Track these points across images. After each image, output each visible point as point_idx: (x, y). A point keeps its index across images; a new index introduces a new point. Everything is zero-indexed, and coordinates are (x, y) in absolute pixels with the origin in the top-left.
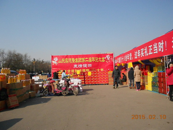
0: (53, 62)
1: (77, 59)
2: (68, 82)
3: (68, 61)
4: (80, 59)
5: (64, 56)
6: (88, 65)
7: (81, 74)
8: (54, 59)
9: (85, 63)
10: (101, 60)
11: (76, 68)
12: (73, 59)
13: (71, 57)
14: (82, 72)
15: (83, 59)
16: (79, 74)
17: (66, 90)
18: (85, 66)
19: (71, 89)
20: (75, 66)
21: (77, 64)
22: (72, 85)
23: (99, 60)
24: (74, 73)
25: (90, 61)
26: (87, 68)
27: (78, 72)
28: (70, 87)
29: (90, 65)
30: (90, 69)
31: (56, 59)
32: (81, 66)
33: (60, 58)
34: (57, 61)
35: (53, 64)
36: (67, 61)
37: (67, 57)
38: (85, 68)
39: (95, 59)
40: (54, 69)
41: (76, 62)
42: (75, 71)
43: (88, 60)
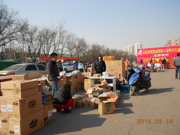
0: (139, 53)
1: (156, 50)
2: (153, 65)
3: (150, 52)
4: (159, 50)
5: (147, 49)
6: (166, 54)
7: (160, 61)
8: (139, 51)
9: (163, 53)
10: (177, 50)
11: (156, 57)
12: (154, 51)
13: (152, 49)
14: (160, 60)
15: (162, 50)
16: (158, 61)
17: (153, 69)
18: (163, 55)
19: (155, 69)
20: (155, 55)
21: (157, 54)
22: (156, 67)
23: (174, 50)
24: (155, 61)
25: (167, 51)
26: (165, 57)
27: (158, 60)
28: (155, 68)
29: (167, 55)
30: (167, 58)
31: (141, 51)
32: (160, 55)
33: (144, 50)
34: (142, 53)
35: (139, 55)
36: (148, 52)
37: (149, 49)
38: (163, 57)
39: (172, 50)
40: (140, 58)
41: (156, 52)
42: (154, 59)
43: (165, 51)
